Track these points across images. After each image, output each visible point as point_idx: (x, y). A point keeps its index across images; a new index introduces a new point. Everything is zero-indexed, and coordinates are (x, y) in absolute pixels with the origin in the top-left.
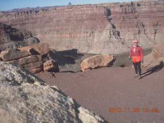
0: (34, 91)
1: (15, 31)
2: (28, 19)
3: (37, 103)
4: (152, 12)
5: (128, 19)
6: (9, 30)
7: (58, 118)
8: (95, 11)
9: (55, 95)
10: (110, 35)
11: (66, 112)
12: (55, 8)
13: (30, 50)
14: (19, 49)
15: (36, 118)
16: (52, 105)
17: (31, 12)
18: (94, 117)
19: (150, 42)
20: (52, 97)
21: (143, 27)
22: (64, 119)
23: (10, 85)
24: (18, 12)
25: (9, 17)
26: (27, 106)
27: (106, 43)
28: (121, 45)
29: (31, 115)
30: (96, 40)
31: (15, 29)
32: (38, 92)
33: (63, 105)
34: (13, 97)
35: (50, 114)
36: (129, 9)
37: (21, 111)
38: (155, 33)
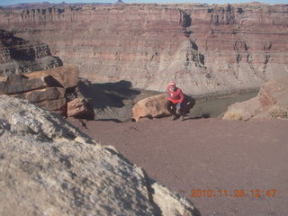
0: (79, 153)
1: (21, 43)
2: (45, 23)
3: (87, 173)
4: (262, 25)
5: (220, 35)
6: (10, 40)
7: (122, 200)
8: (164, 16)
9: (114, 161)
10: (188, 60)
11: (134, 191)
12: (94, 6)
13: (45, 78)
14: (26, 75)
15: (88, 198)
16: (112, 178)
17: (50, 10)
18: (179, 200)
19: (256, 78)
20: (109, 164)
21: (246, 49)
22: (132, 202)
23: (37, 140)
24: (27, 9)
25: (11, 17)
26: (73, 178)
27: (178, 75)
28: (205, 79)
29: (80, 193)
30: (161, 67)
31: (21, 39)
32: (86, 155)
33: (128, 179)
34: (46, 161)
35: (110, 193)
36: (224, 17)
37: (64, 186)
38: (267, 61)
